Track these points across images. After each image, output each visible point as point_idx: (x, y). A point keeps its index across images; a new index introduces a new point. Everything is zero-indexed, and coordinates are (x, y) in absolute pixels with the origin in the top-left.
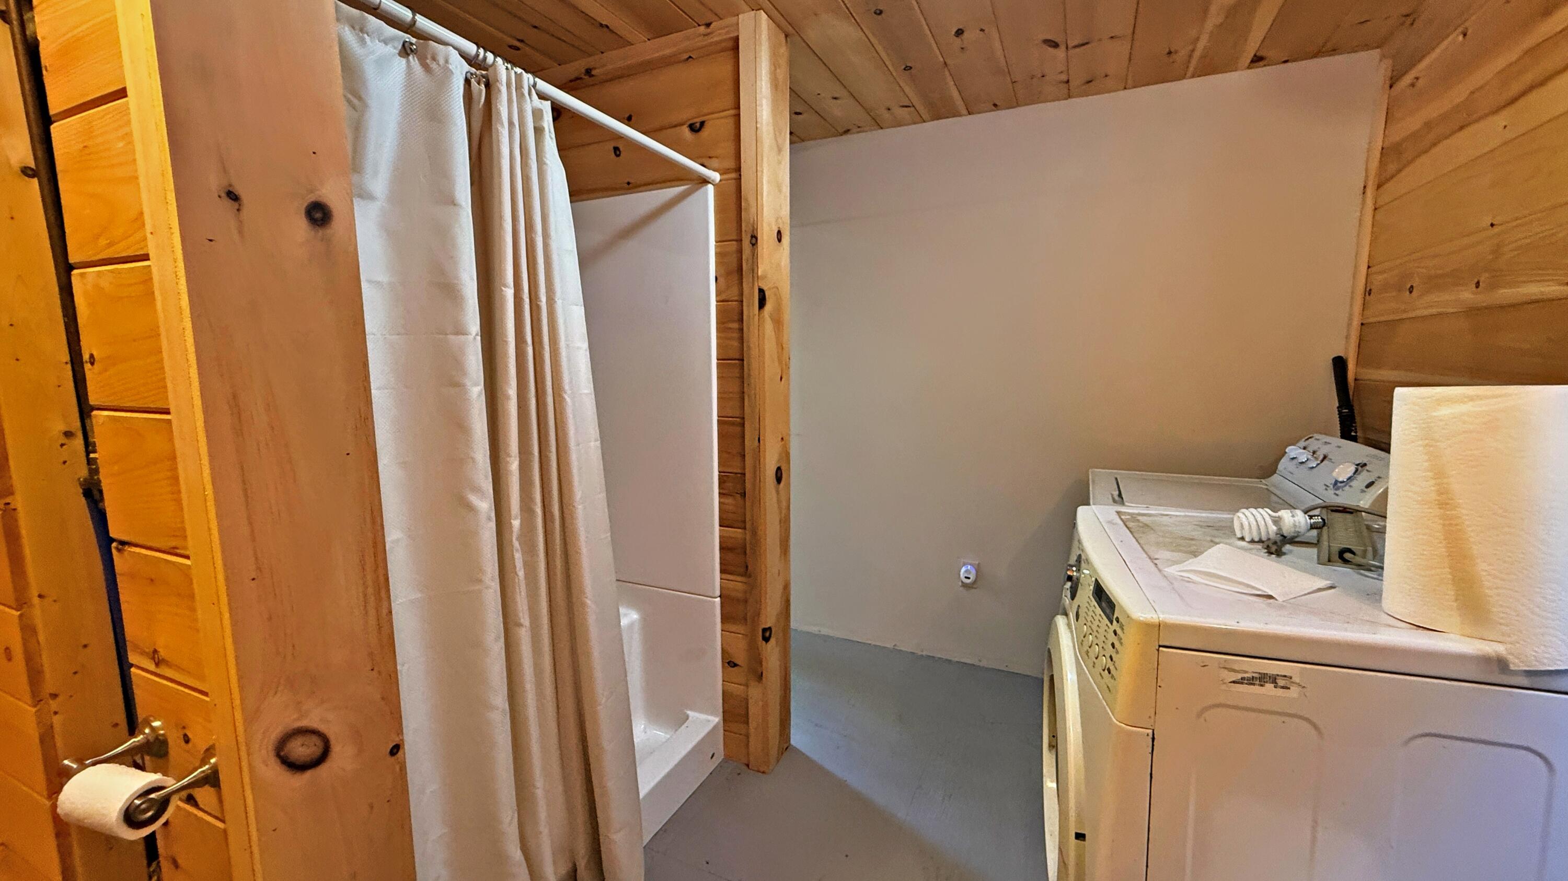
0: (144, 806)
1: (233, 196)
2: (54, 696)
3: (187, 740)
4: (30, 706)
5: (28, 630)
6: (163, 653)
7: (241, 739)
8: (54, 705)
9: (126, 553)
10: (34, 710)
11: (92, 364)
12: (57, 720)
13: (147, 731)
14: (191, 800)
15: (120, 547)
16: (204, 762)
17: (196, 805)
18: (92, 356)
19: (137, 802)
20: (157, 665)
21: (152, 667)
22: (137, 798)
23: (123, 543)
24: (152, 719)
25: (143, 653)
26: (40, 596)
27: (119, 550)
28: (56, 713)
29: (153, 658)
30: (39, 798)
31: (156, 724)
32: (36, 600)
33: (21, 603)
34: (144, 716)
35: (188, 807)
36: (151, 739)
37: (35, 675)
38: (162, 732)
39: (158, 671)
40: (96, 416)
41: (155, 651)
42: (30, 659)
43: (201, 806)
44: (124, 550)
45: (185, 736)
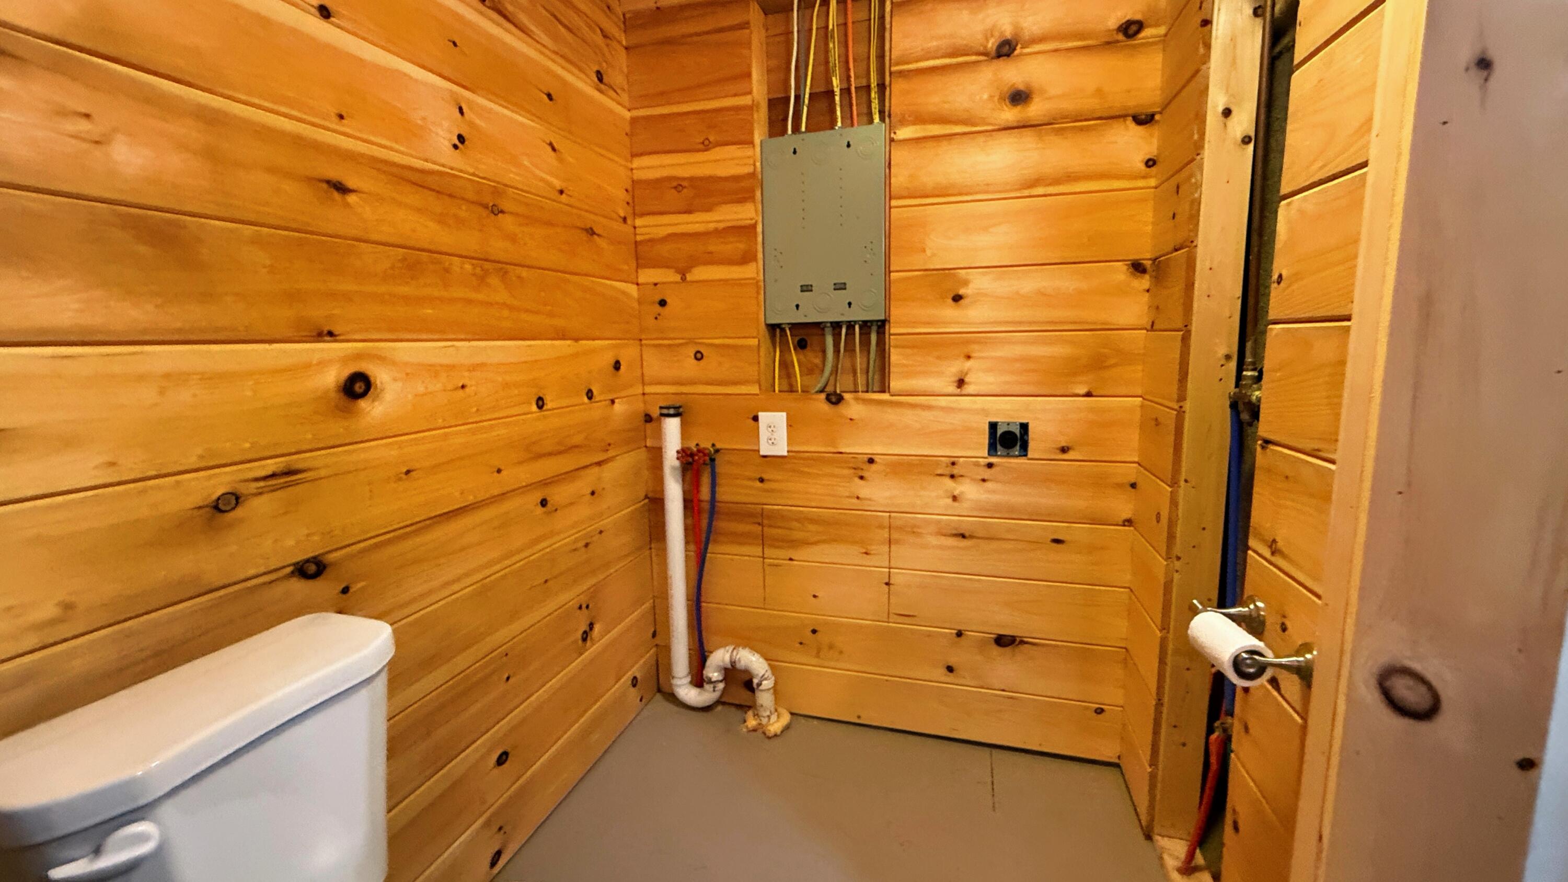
0: (1248, 661)
1: (1484, 64)
2: (1178, 558)
3: (1284, 629)
4: (1163, 558)
5: (1174, 503)
6: (1280, 544)
7: (1348, 647)
8: (1178, 564)
9: (1268, 450)
10: (1165, 563)
11: (1279, 283)
12: (1176, 576)
13: (1252, 606)
14: (1274, 681)
15: (1264, 445)
16: (1298, 653)
17: (1277, 687)
18: (1280, 276)
19: (1244, 655)
20: (1273, 553)
21: (1267, 553)
22: (1244, 652)
23: (1267, 442)
24: (1256, 598)
25: (1263, 541)
26: (1186, 481)
27: (1263, 448)
28: (1177, 571)
29: (1270, 547)
30: (1155, 628)
31: (1260, 604)
32: (1182, 483)
33: (1174, 483)
34: (1251, 593)
35: (1269, 687)
36: (1254, 614)
37: (1171, 537)
38: (1262, 613)
39: (1273, 559)
40: (1271, 329)
41: (1274, 541)
42: (1172, 524)
43: (1283, 692)
44: (1267, 448)
45: (1283, 624)
